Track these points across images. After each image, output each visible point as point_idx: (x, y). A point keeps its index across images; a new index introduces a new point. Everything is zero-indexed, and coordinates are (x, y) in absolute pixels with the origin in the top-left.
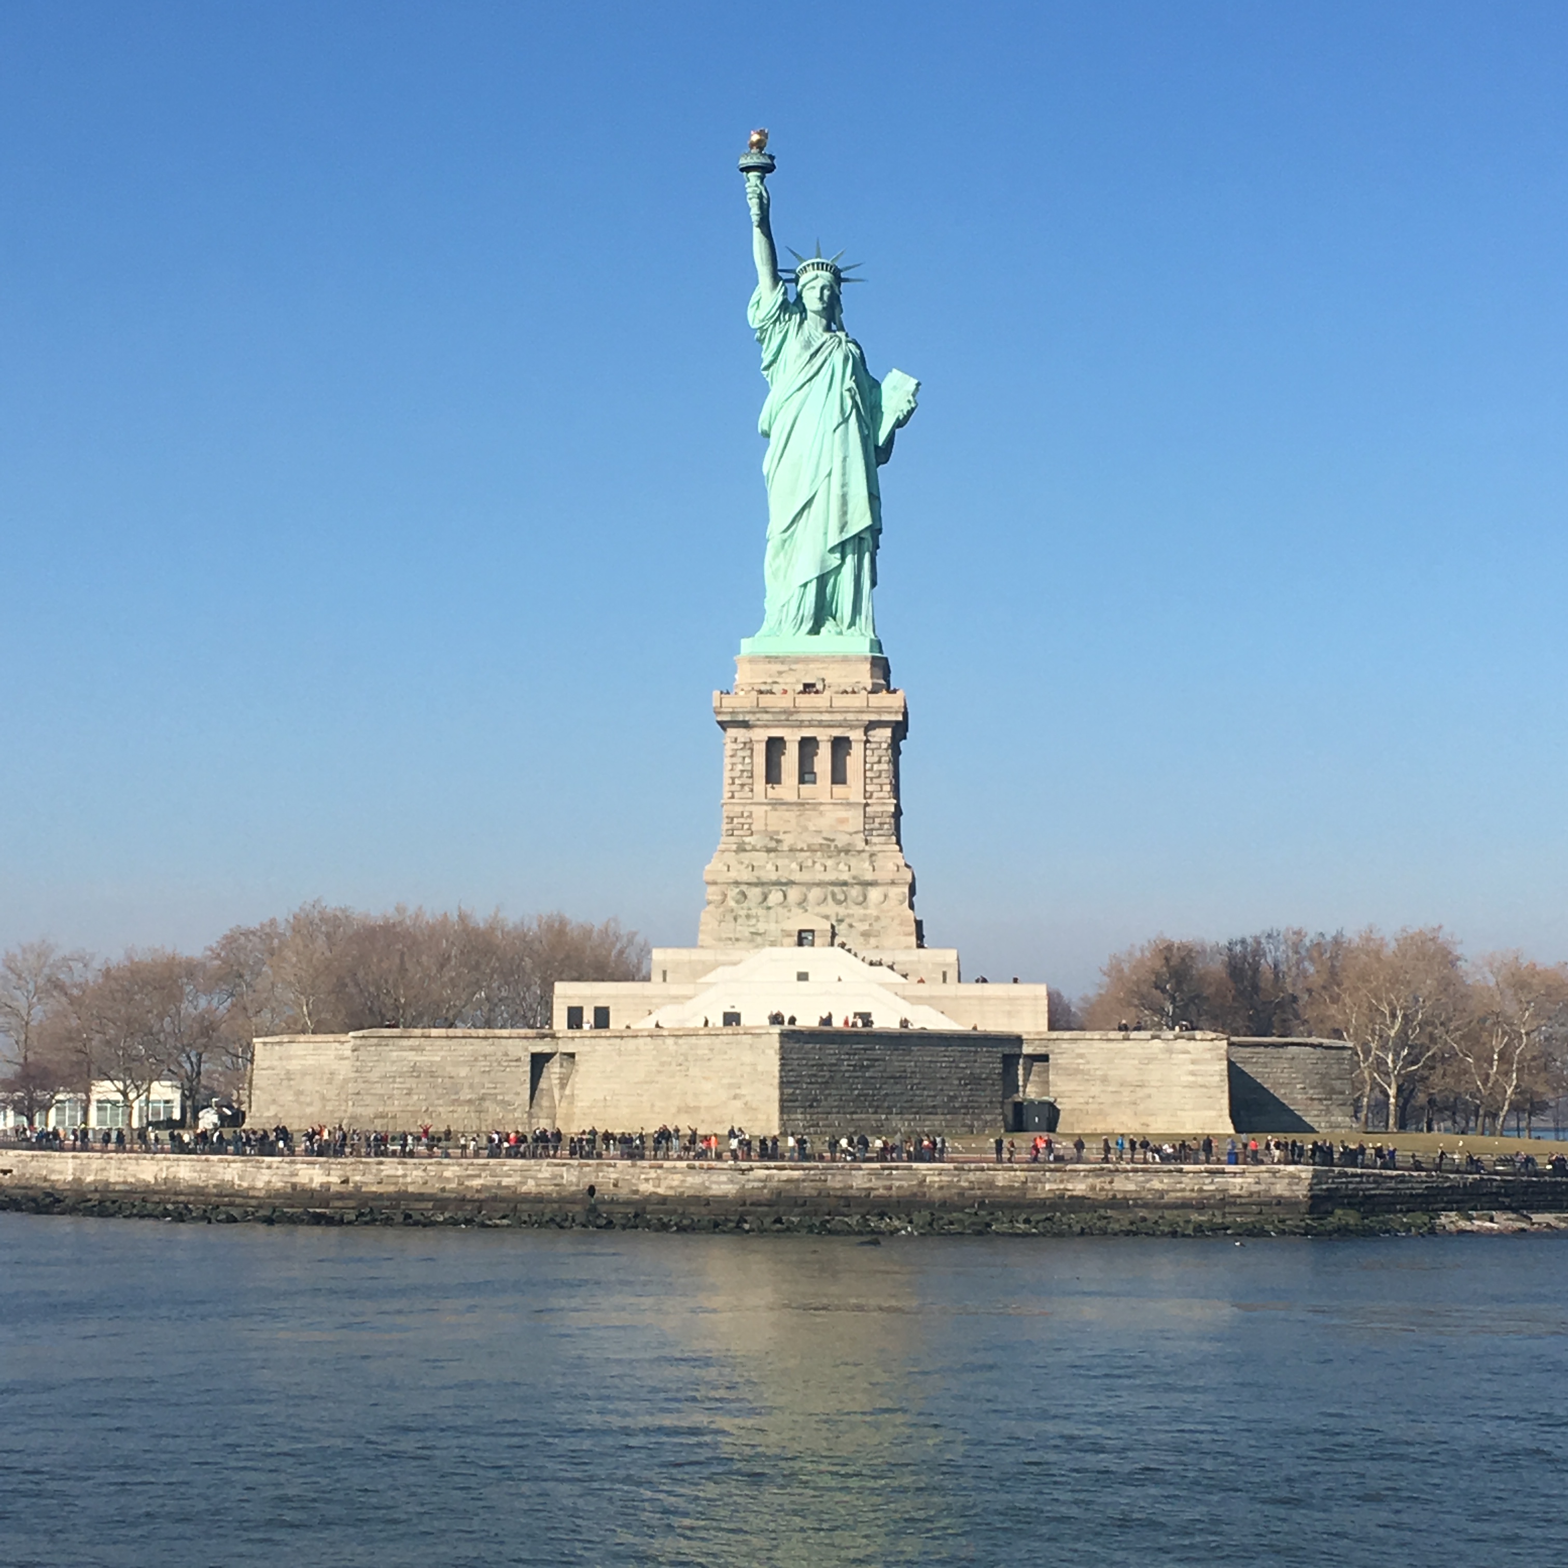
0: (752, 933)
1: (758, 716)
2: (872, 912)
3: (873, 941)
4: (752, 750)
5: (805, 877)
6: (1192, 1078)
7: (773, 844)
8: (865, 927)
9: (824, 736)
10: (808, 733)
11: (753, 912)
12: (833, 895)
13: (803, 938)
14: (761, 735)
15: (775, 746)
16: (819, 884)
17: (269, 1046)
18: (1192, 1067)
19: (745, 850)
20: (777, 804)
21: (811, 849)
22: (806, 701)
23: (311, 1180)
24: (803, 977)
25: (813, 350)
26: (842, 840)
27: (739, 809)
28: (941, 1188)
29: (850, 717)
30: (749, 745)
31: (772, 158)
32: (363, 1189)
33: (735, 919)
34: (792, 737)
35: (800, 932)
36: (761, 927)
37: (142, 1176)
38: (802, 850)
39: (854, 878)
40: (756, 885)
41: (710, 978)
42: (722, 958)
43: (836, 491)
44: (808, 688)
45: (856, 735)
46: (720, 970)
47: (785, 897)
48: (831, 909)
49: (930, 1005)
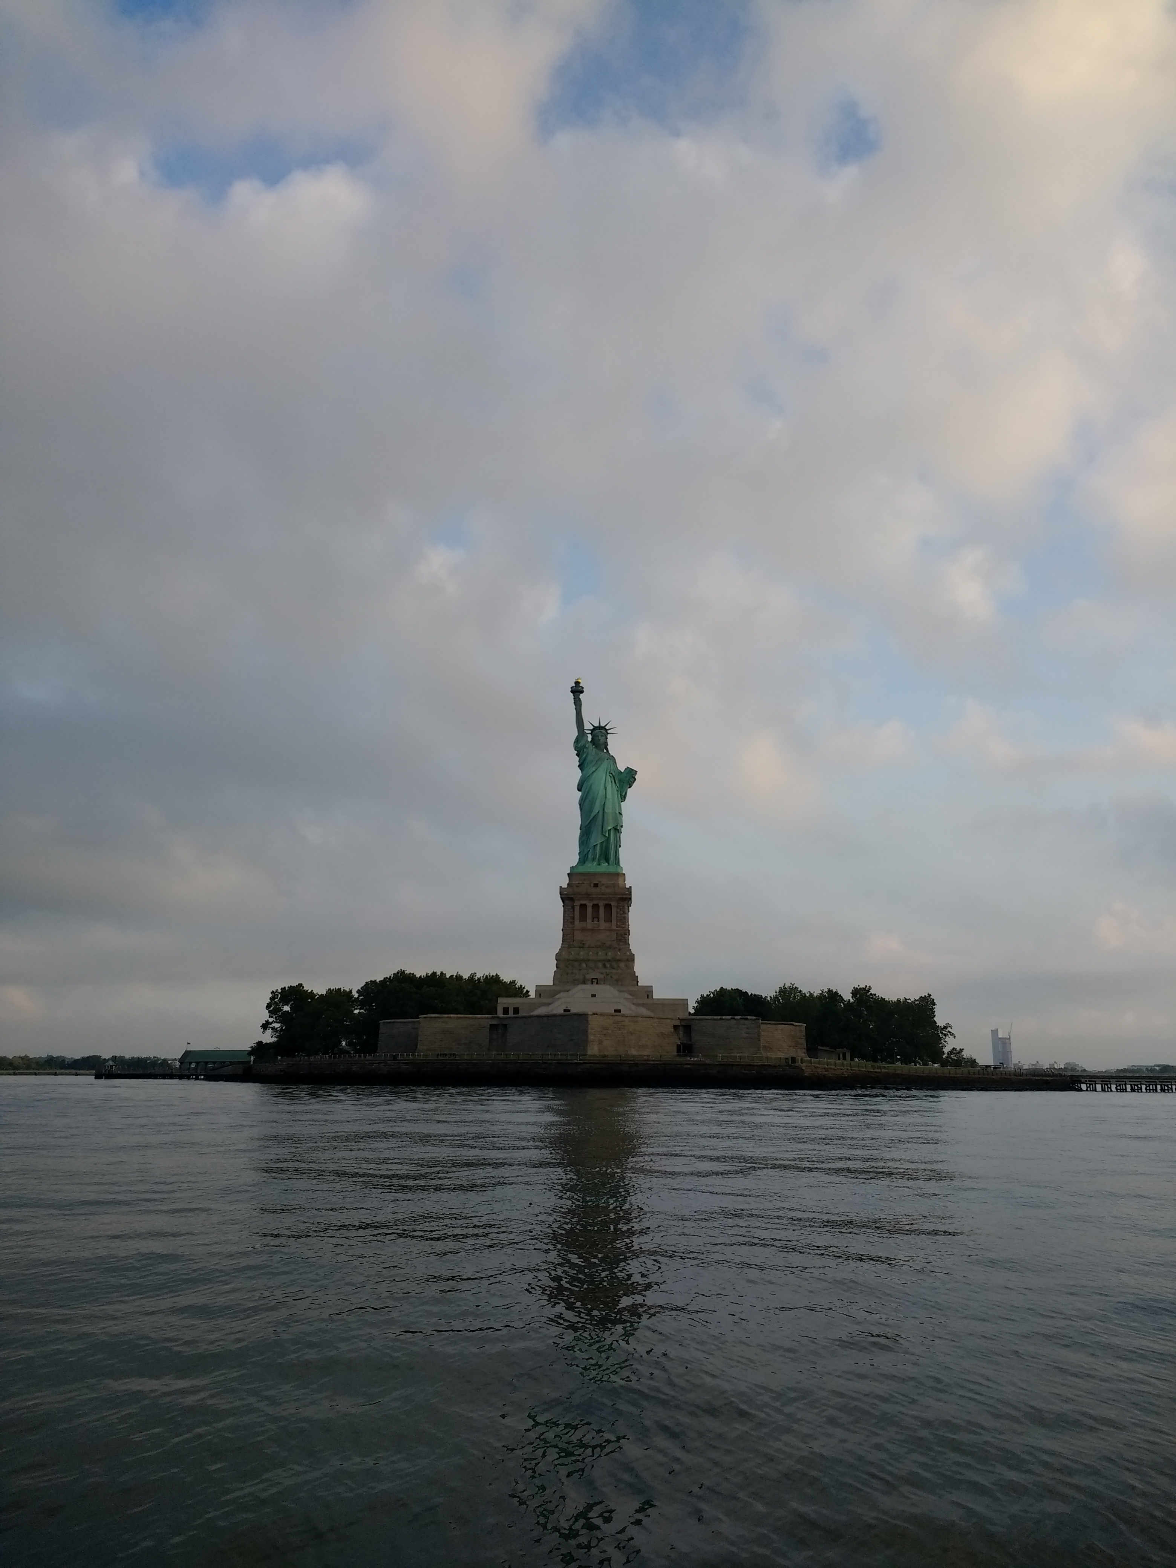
0: (574, 980)
1: (576, 896)
2: (619, 971)
3: (617, 982)
4: (574, 909)
5: (595, 958)
6: (747, 1035)
7: (581, 945)
8: (615, 977)
9: (602, 904)
10: (595, 902)
12: (605, 965)
13: (595, 981)
14: (577, 903)
15: (583, 907)
16: (601, 961)
17: (385, 1024)
18: (747, 1031)
19: (574, 947)
20: (583, 930)
21: (596, 947)
22: (595, 890)
24: (594, 996)
25: (598, 760)
26: (607, 944)
27: (569, 931)
29: (611, 896)
30: (573, 907)
31: (583, 688)
33: (567, 974)
34: (589, 905)
35: (592, 979)
36: (577, 977)
38: (593, 947)
39: (613, 958)
41: (557, 997)
42: (565, 989)
43: (607, 811)
44: (596, 885)
45: (613, 904)
46: (562, 993)
47: (588, 965)
48: (604, 971)
49: (643, 1007)
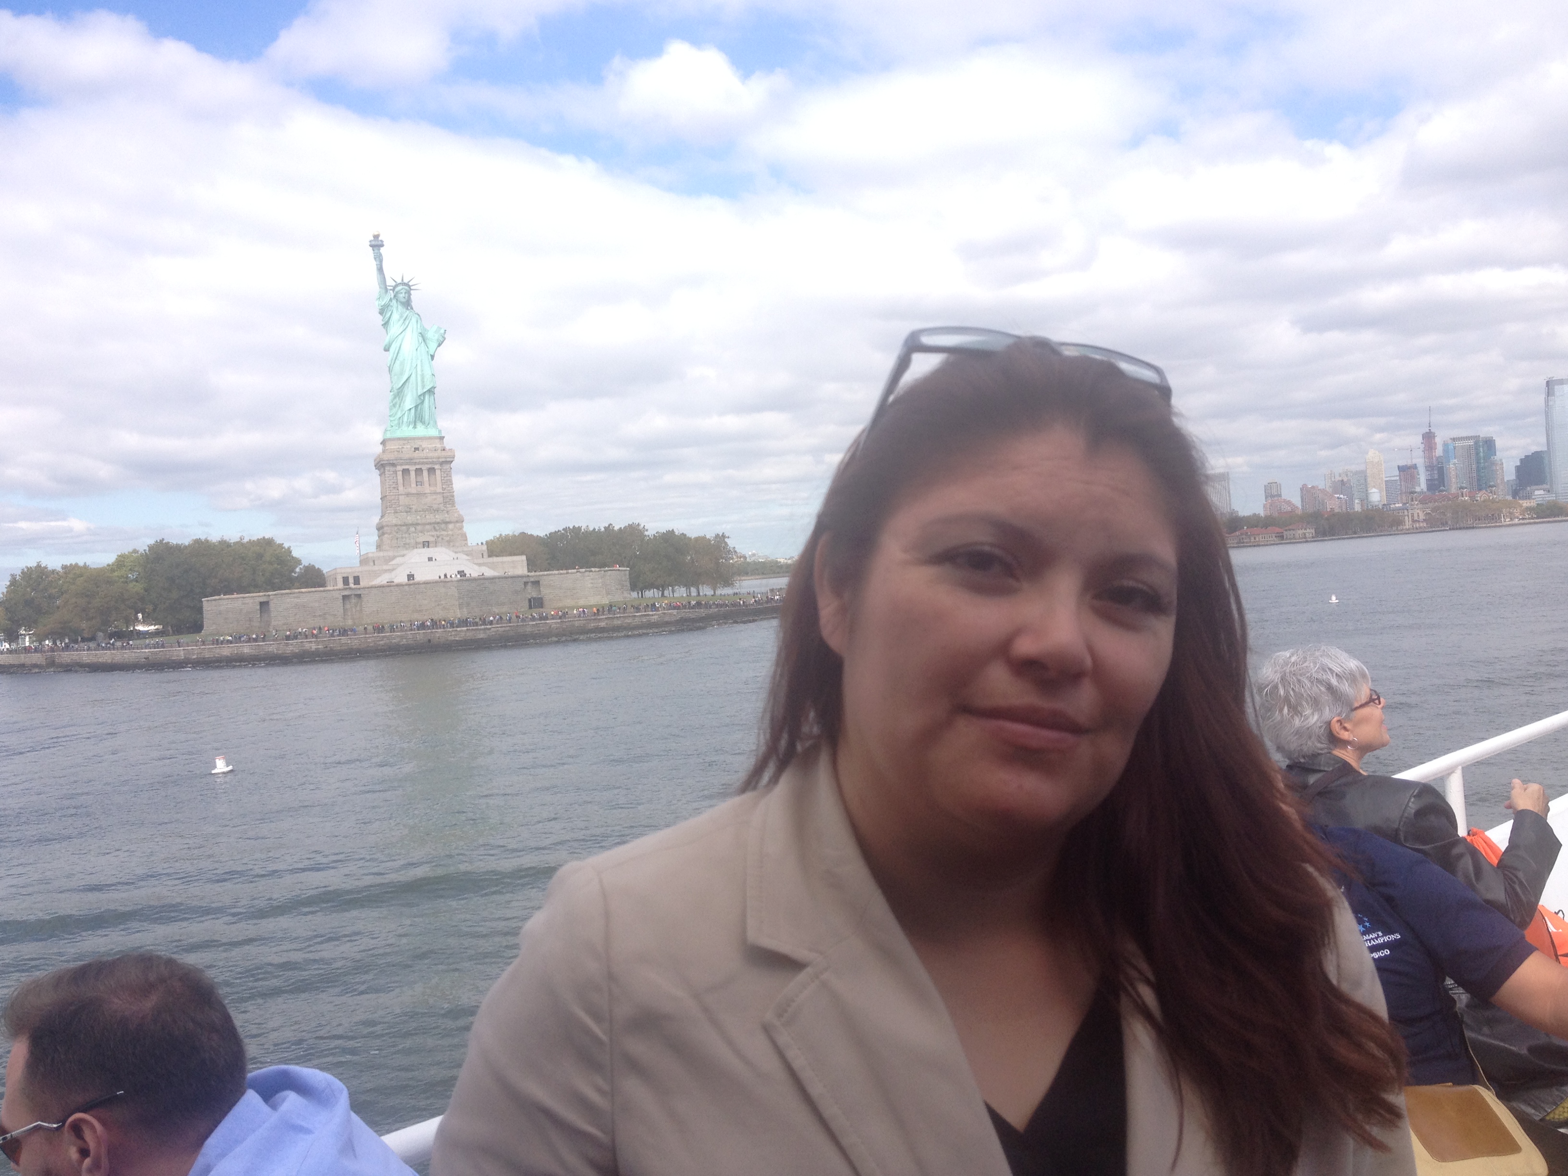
0: (404, 544)
1: (398, 461)
2: (450, 533)
3: (452, 544)
4: (396, 474)
5: (424, 521)
6: (592, 585)
7: (409, 510)
8: (447, 539)
9: (425, 467)
10: (418, 467)
11: (404, 535)
12: (434, 528)
13: (426, 544)
14: (399, 468)
15: (406, 472)
16: (430, 524)
17: (209, 602)
18: (591, 581)
19: (397, 512)
20: (408, 495)
21: (423, 510)
22: (417, 454)
23: (311, 648)
25: (404, 318)
26: (435, 507)
27: (393, 497)
28: (557, 629)
29: (434, 460)
30: (395, 472)
31: (382, 241)
32: (335, 649)
33: (397, 539)
34: (412, 468)
35: (424, 542)
36: (408, 541)
37: (223, 653)
38: (420, 511)
39: (442, 520)
40: (404, 526)
41: (393, 562)
42: (396, 554)
43: (419, 372)
44: (416, 449)
45: (437, 467)
46: (397, 559)
47: (416, 529)
48: (434, 533)
